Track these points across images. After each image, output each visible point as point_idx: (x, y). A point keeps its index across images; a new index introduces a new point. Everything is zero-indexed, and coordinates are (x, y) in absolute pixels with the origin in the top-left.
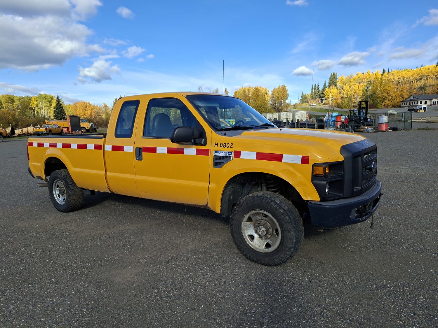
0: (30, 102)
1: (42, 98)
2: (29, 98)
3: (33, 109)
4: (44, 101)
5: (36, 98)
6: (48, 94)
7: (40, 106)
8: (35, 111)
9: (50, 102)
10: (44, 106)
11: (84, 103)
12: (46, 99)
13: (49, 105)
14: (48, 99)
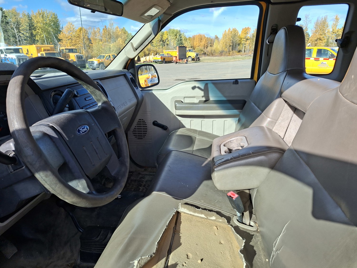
0: (163, 36)
1: (171, 32)
2: (162, 33)
3: (164, 41)
4: (172, 35)
5: (167, 32)
6: (175, 29)
7: (169, 39)
8: (166, 43)
9: (176, 35)
10: (172, 39)
11: (200, 35)
12: (173, 33)
13: (175, 38)
14: (175, 33)
